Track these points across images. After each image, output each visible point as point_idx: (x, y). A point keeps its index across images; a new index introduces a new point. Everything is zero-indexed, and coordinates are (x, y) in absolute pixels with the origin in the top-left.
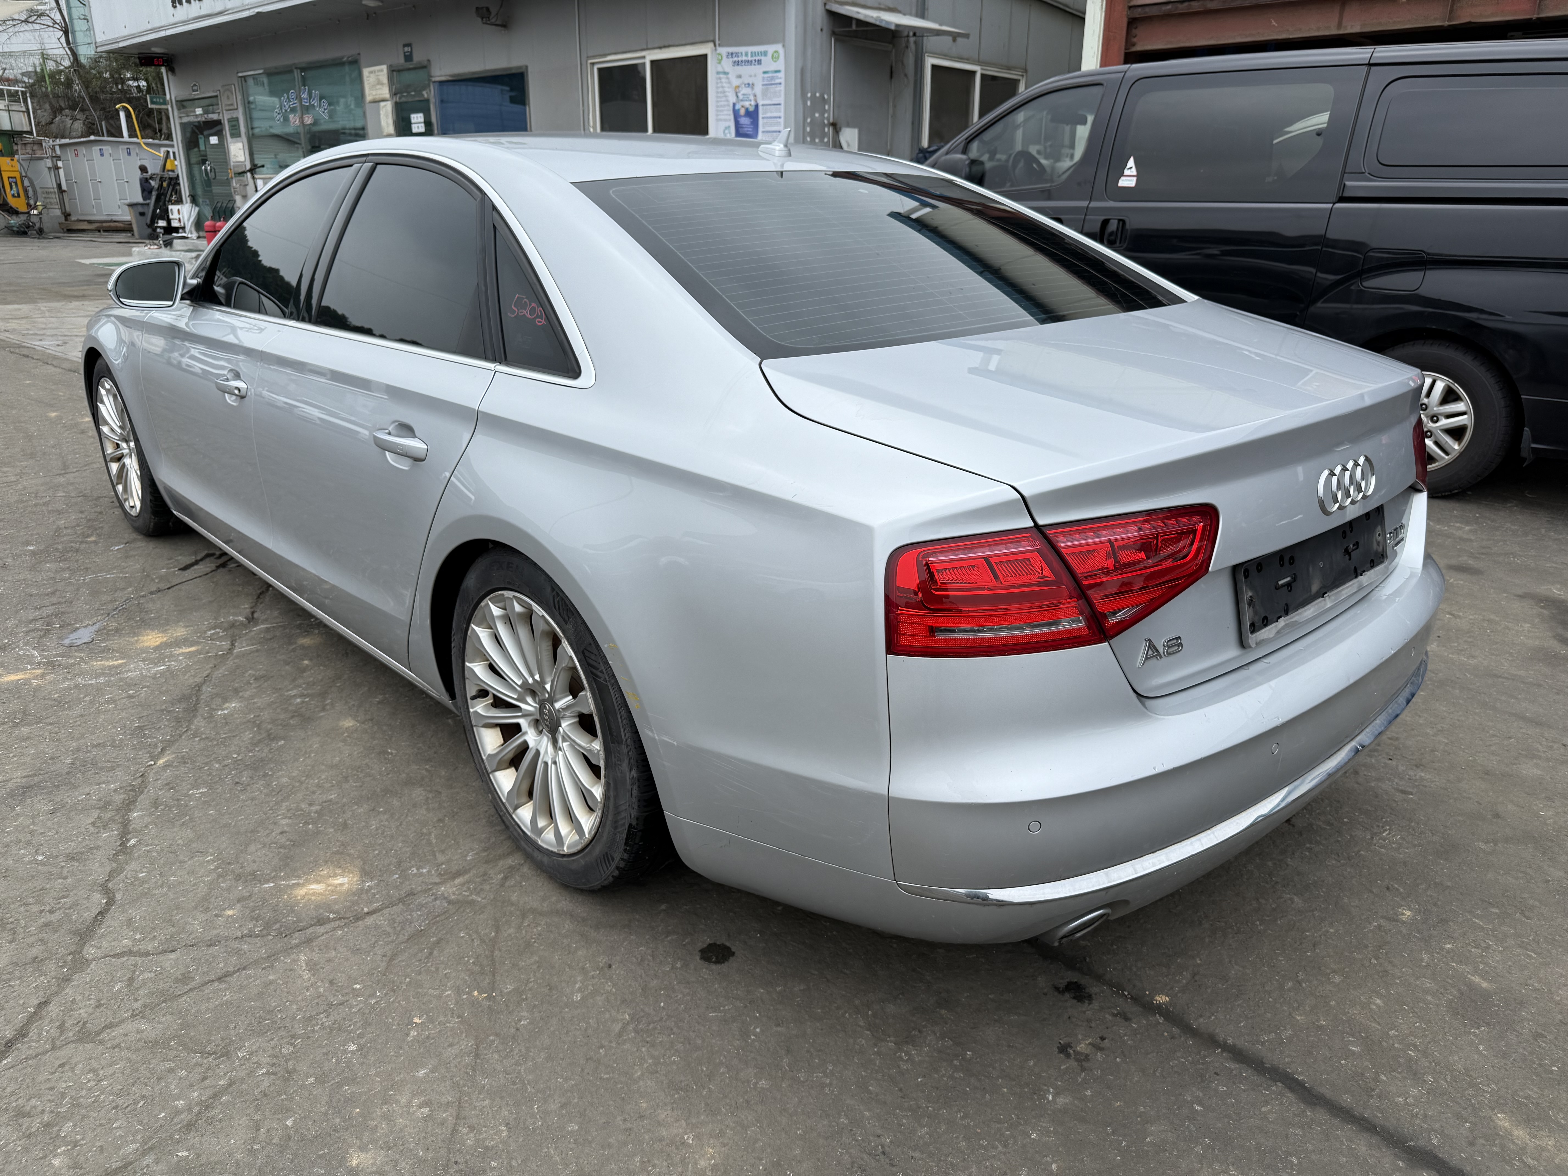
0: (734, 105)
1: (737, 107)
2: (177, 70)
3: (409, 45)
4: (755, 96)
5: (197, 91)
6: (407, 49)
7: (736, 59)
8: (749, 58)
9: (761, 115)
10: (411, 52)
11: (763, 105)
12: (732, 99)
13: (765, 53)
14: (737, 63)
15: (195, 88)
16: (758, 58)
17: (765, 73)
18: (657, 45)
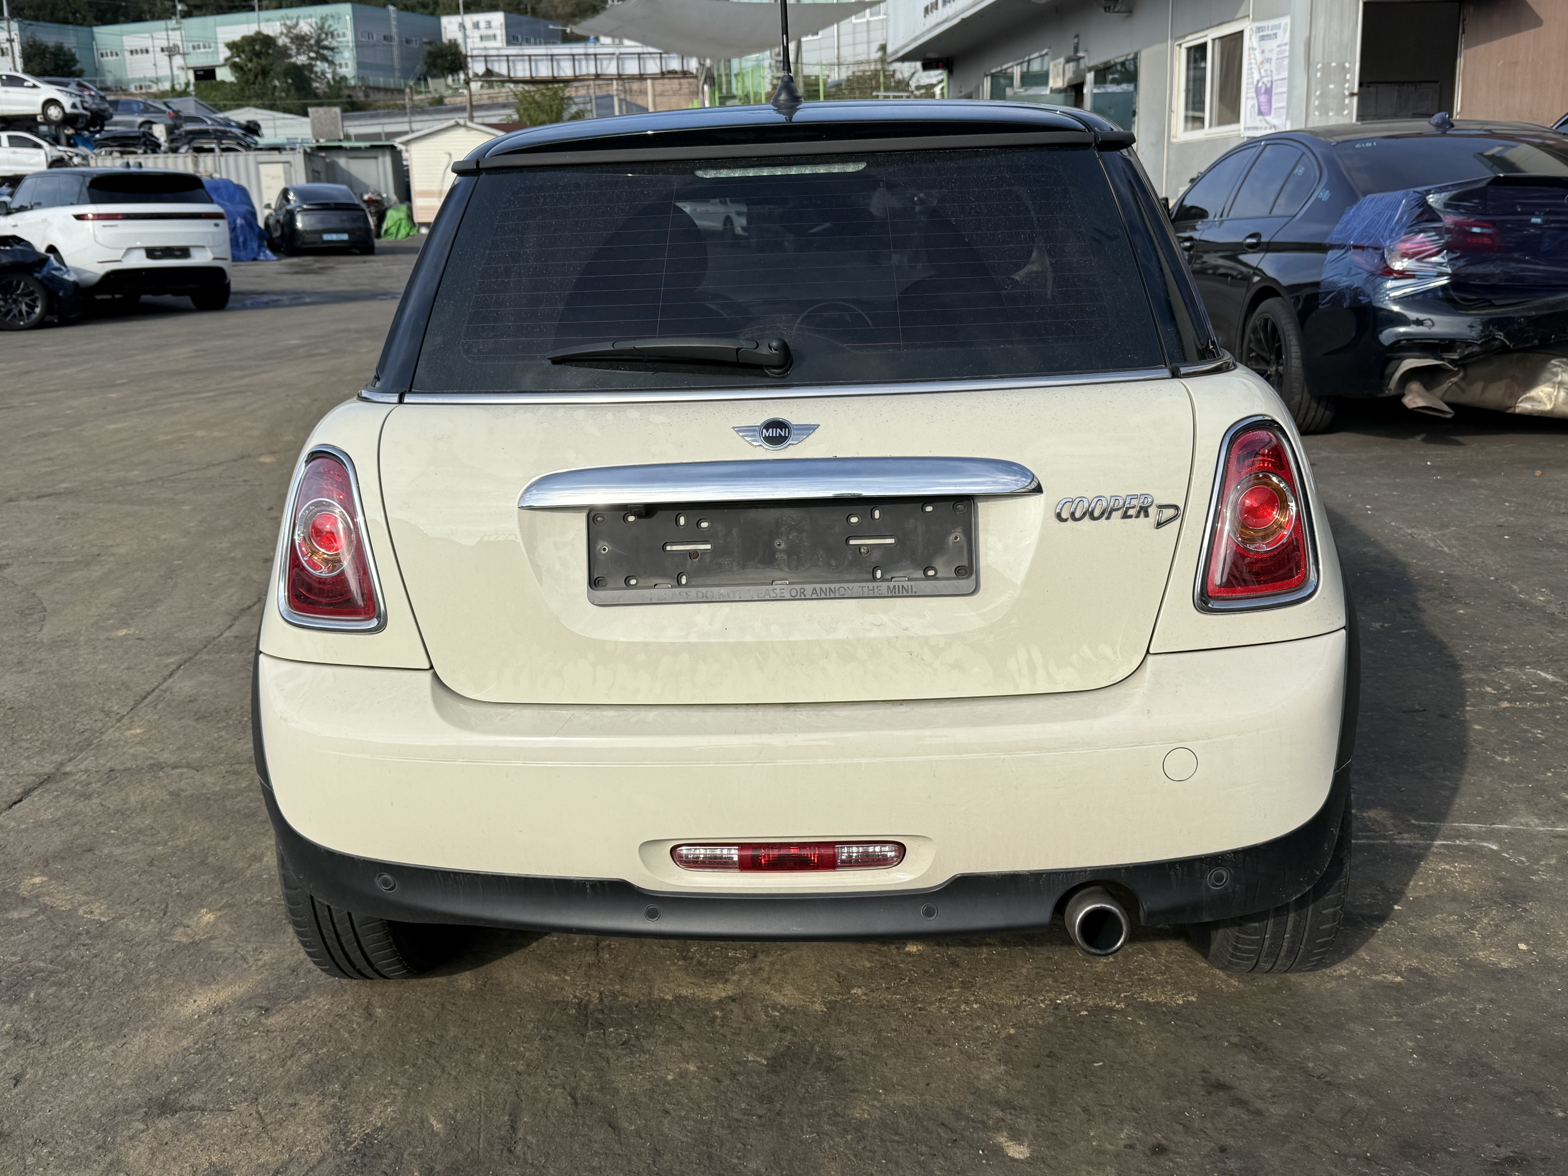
0: (1258, 81)
1: (1260, 84)
2: (955, 72)
3: (1077, 36)
4: (1271, 71)
6: (1076, 40)
7: (1262, 34)
8: (1270, 32)
9: (1274, 92)
10: (1078, 44)
11: (1276, 80)
12: (1256, 77)
13: (1278, 27)
14: (1262, 38)
16: (1274, 31)
17: (1279, 46)
18: (1216, 23)
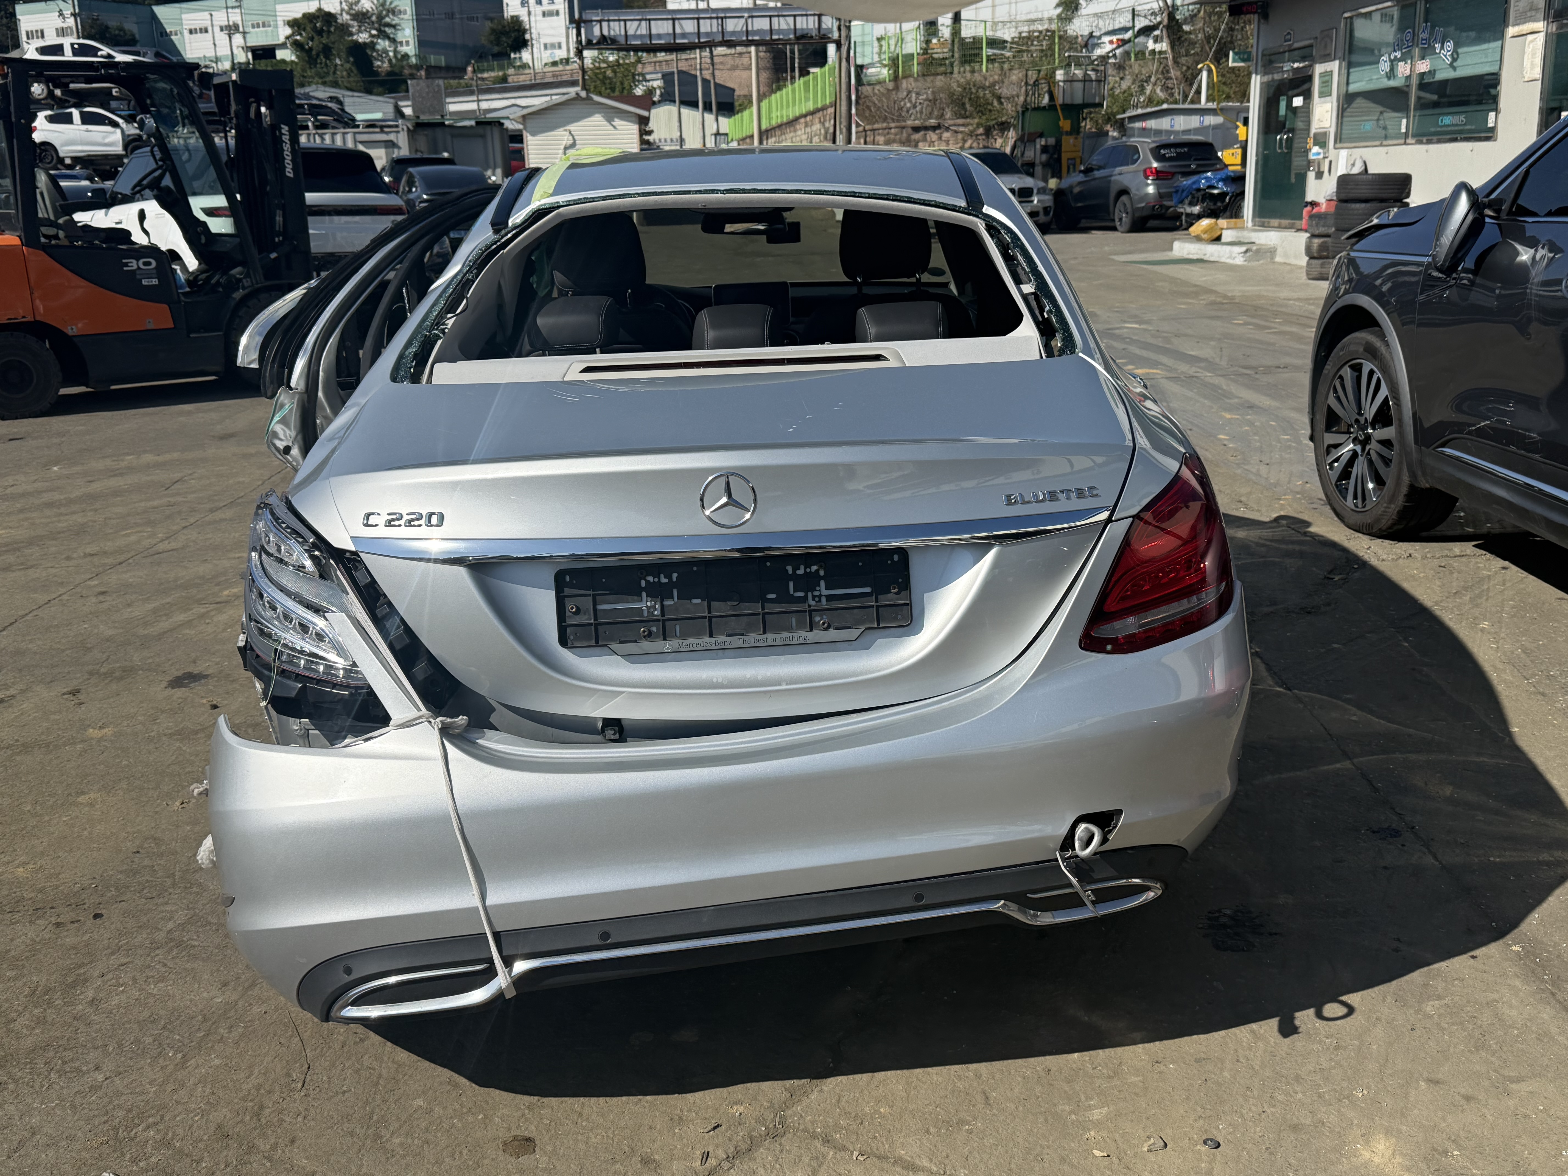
2: (1271, 17)
5: (1290, 40)
15: (1289, 37)
